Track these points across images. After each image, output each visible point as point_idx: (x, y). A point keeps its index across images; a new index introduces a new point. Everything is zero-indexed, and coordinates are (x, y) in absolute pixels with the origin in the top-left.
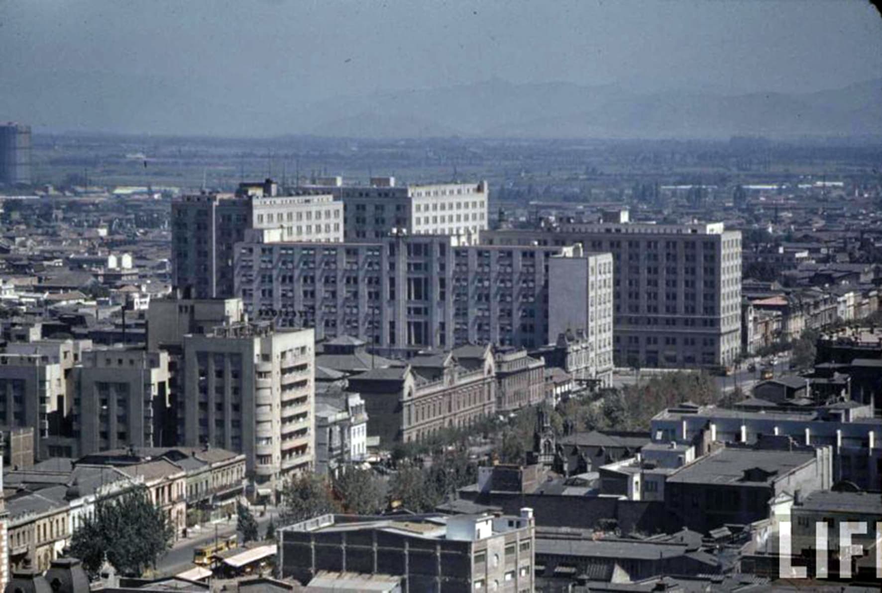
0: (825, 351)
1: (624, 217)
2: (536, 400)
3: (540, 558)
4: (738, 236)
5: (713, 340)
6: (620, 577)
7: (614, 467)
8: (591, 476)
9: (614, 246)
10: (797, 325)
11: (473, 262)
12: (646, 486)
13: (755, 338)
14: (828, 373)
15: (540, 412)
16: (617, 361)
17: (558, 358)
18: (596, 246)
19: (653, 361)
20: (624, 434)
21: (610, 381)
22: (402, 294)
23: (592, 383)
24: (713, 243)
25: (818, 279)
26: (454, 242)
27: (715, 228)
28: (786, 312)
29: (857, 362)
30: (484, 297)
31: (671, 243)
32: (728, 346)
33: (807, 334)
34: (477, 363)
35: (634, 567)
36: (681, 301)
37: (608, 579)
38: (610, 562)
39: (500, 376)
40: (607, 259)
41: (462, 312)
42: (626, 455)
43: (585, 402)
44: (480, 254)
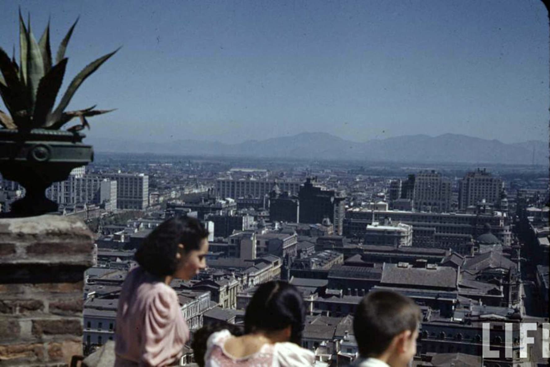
0: (169, 206)
1: (119, 172)
2: (97, 216)
3: (99, 256)
4: (147, 177)
5: (141, 202)
6: (118, 260)
7: (117, 233)
8: (112, 236)
9: (117, 179)
10: (161, 199)
11: (81, 182)
12: (126, 238)
13: (151, 202)
14: (169, 211)
15: (98, 220)
16: (118, 207)
17: (103, 207)
18: (113, 179)
19: (126, 208)
20: (120, 225)
21: (115, 212)
22: (63, 190)
23: (111, 213)
24: (141, 179)
25: (167, 188)
26: (76, 177)
27: (142, 175)
28: (159, 196)
29: (177, 209)
30: (84, 191)
31: (131, 179)
32: (145, 204)
33: (164, 201)
34: (82, 208)
35: (122, 258)
36: (134, 193)
37: (115, 260)
38: (116, 257)
39: (88, 211)
40: (115, 182)
41: (78, 194)
42: (120, 230)
43: (109, 217)
44: (83, 180)
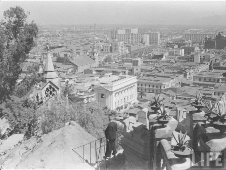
0: (167, 43)
1: (150, 31)
2: (142, 47)
3: (144, 61)
4: (159, 33)
5: (157, 42)
6: (150, 63)
7: (150, 53)
8: (148, 54)
9: (149, 34)
10: (164, 41)
11: (137, 35)
12: (153, 55)
13: (161, 42)
14: (168, 45)
15: (143, 49)
16: (149, 44)
17: (144, 44)
18: (147, 34)
19: (152, 44)
20: (151, 51)
21: (149, 46)
22: (131, 38)
23: (147, 46)
24: (157, 34)
25: (167, 37)
26: (135, 34)
27: (158, 32)
28: (163, 40)
29: (171, 44)
30: (138, 38)
31: (154, 34)
32: (159, 43)
33: (165, 42)
34: (137, 44)
35: (151, 62)
36: (155, 39)
37: (149, 63)
38: (150, 62)
39: (139, 45)
40: (148, 35)
41: (136, 40)
42: (151, 52)
43: (146, 48)
44: (138, 35)
